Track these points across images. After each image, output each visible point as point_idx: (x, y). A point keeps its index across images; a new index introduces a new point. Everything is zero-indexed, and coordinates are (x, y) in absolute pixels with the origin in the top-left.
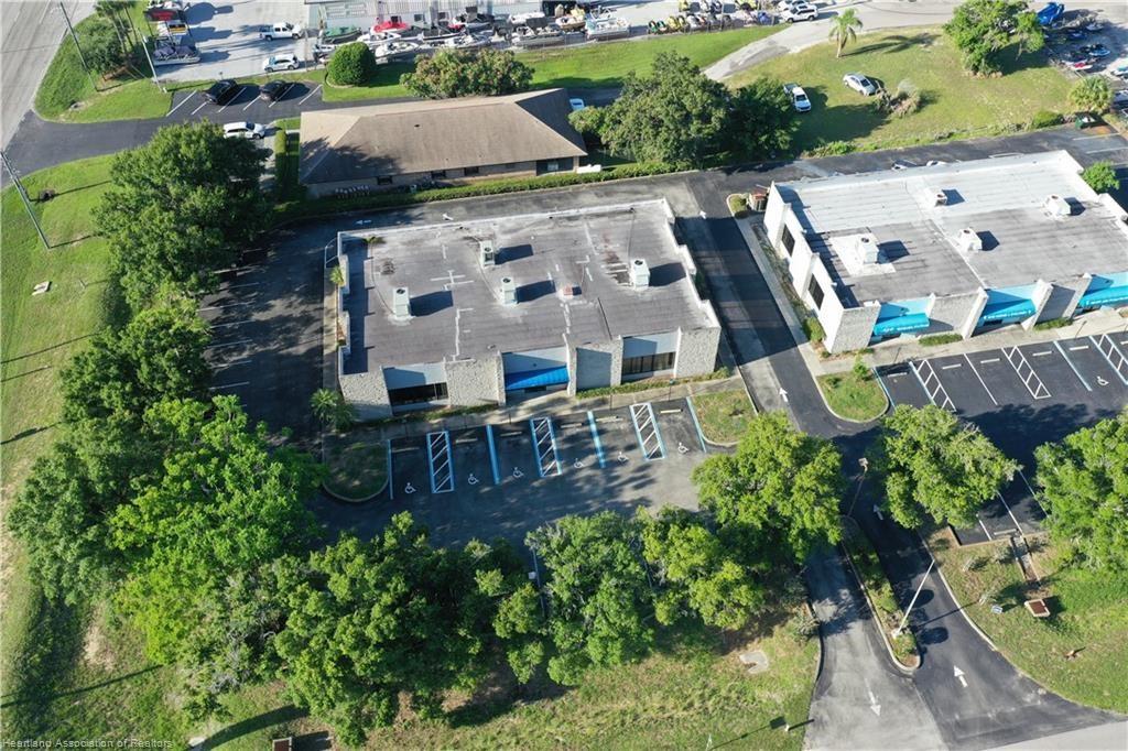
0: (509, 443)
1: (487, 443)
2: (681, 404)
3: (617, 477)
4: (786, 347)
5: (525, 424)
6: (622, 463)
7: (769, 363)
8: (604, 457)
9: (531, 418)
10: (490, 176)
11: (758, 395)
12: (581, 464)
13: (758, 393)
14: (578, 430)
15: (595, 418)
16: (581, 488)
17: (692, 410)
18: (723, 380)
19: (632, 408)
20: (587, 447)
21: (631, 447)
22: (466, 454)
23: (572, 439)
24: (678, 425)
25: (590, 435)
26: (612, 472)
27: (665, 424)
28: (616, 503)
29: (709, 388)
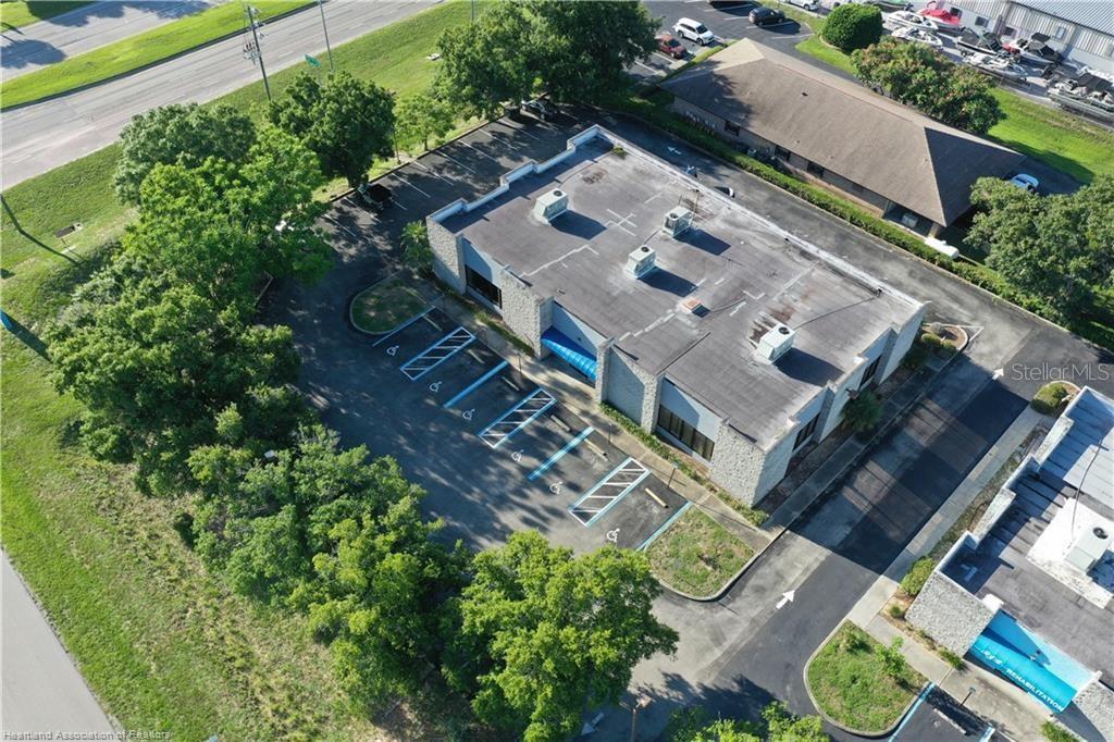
0: (499, 388)
1: (485, 373)
2: (673, 502)
3: (525, 496)
4: (867, 564)
5: (532, 386)
6: (547, 491)
7: (823, 558)
8: (544, 472)
9: (543, 386)
10: (832, 187)
11: (759, 571)
12: (519, 458)
13: (764, 570)
14: (560, 432)
15: (587, 437)
16: (488, 473)
17: (675, 517)
18: (749, 523)
19: (630, 460)
20: (544, 450)
21: (575, 488)
22: (461, 366)
23: (546, 434)
24: (643, 515)
25: (562, 444)
26: (528, 488)
27: (633, 501)
28: (493, 513)
29: (724, 517)
